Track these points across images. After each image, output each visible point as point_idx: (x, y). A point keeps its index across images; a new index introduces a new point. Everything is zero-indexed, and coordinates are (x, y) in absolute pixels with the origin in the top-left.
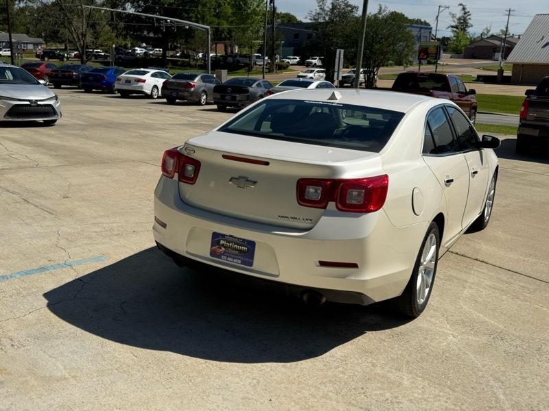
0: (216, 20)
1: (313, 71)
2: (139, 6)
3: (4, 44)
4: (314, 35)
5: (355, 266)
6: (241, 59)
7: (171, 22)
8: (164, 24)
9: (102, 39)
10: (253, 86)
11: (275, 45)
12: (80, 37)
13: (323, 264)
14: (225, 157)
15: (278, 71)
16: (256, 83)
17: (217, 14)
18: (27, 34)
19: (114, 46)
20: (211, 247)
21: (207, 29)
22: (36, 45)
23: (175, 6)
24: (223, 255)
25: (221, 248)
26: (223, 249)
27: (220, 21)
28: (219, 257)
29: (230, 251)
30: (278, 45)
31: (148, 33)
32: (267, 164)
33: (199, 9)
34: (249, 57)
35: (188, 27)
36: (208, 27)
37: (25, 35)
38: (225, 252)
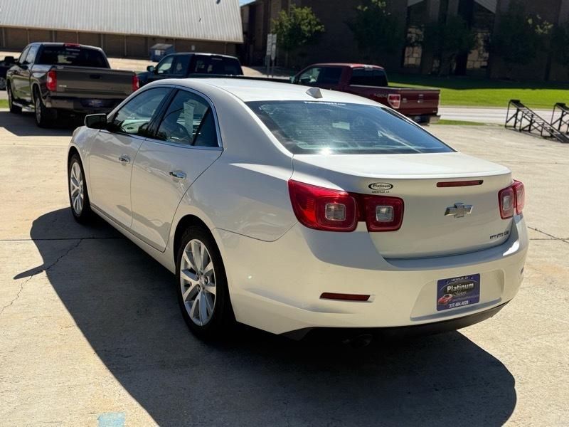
14: (441, 185)
20: (438, 298)
24: (451, 302)
25: (448, 296)
26: (451, 295)
28: (447, 307)
29: (458, 294)
32: (481, 182)
38: (453, 298)
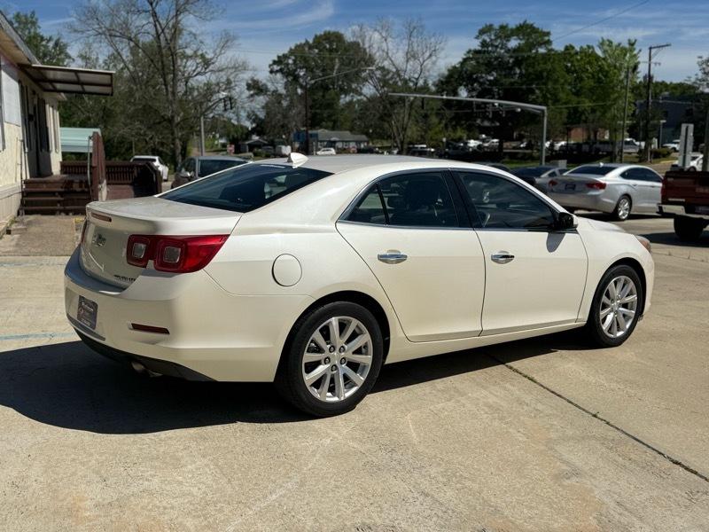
0: (575, 99)
1: (697, 158)
2: (473, 90)
3: (325, 143)
4: (694, 108)
5: (165, 331)
6: (601, 146)
7: (499, 105)
8: (490, 109)
9: (433, 132)
10: (543, 176)
11: (649, 126)
12: (400, 130)
13: (136, 327)
15: (653, 161)
16: (549, 172)
17: (578, 91)
18: (351, 131)
19: (444, 140)
21: (543, 111)
22: (358, 142)
23: (516, 86)
25: (82, 311)
27: (580, 99)
28: (81, 319)
30: (656, 127)
31: (482, 121)
33: (549, 87)
34: (612, 143)
35: (519, 110)
36: (544, 108)
37: (348, 132)
38: (83, 314)
